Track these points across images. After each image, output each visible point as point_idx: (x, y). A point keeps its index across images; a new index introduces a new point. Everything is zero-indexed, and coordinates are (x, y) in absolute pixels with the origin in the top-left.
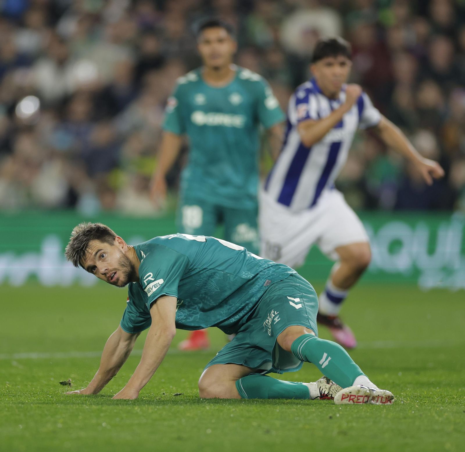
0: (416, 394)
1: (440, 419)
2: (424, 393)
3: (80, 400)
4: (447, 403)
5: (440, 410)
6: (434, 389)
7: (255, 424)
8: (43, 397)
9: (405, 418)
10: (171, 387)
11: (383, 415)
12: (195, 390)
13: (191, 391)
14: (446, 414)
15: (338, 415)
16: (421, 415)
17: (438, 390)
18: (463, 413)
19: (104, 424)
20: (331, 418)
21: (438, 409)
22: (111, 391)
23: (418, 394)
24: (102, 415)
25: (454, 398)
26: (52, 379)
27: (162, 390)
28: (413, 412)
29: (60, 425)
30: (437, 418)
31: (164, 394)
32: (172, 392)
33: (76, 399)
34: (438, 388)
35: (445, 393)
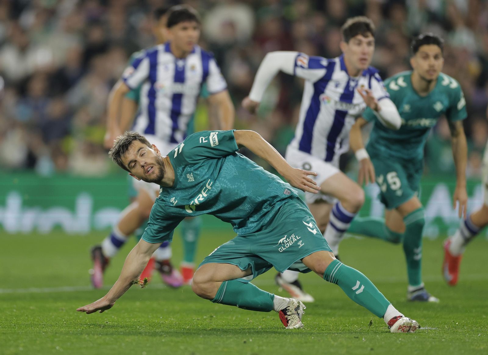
0: (315, 323)
1: (336, 344)
2: (322, 322)
3: (38, 327)
4: (340, 330)
5: (335, 336)
6: (330, 319)
7: (182, 347)
8: (7, 325)
9: (306, 343)
10: (113, 317)
11: (288, 340)
12: (133, 320)
13: (129, 320)
14: (340, 340)
15: (251, 340)
16: (319, 340)
17: (333, 319)
18: (354, 338)
19: (57, 348)
20: (245, 342)
21: (333, 335)
22: (64, 320)
23: (317, 323)
24: (56, 340)
25: (346, 326)
26: (15, 310)
27: (106, 319)
28: (313, 338)
29: (21, 349)
30: (332, 342)
31: (107, 322)
32: (113, 321)
33: (34, 326)
34: (333, 318)
35: (339, 322)
